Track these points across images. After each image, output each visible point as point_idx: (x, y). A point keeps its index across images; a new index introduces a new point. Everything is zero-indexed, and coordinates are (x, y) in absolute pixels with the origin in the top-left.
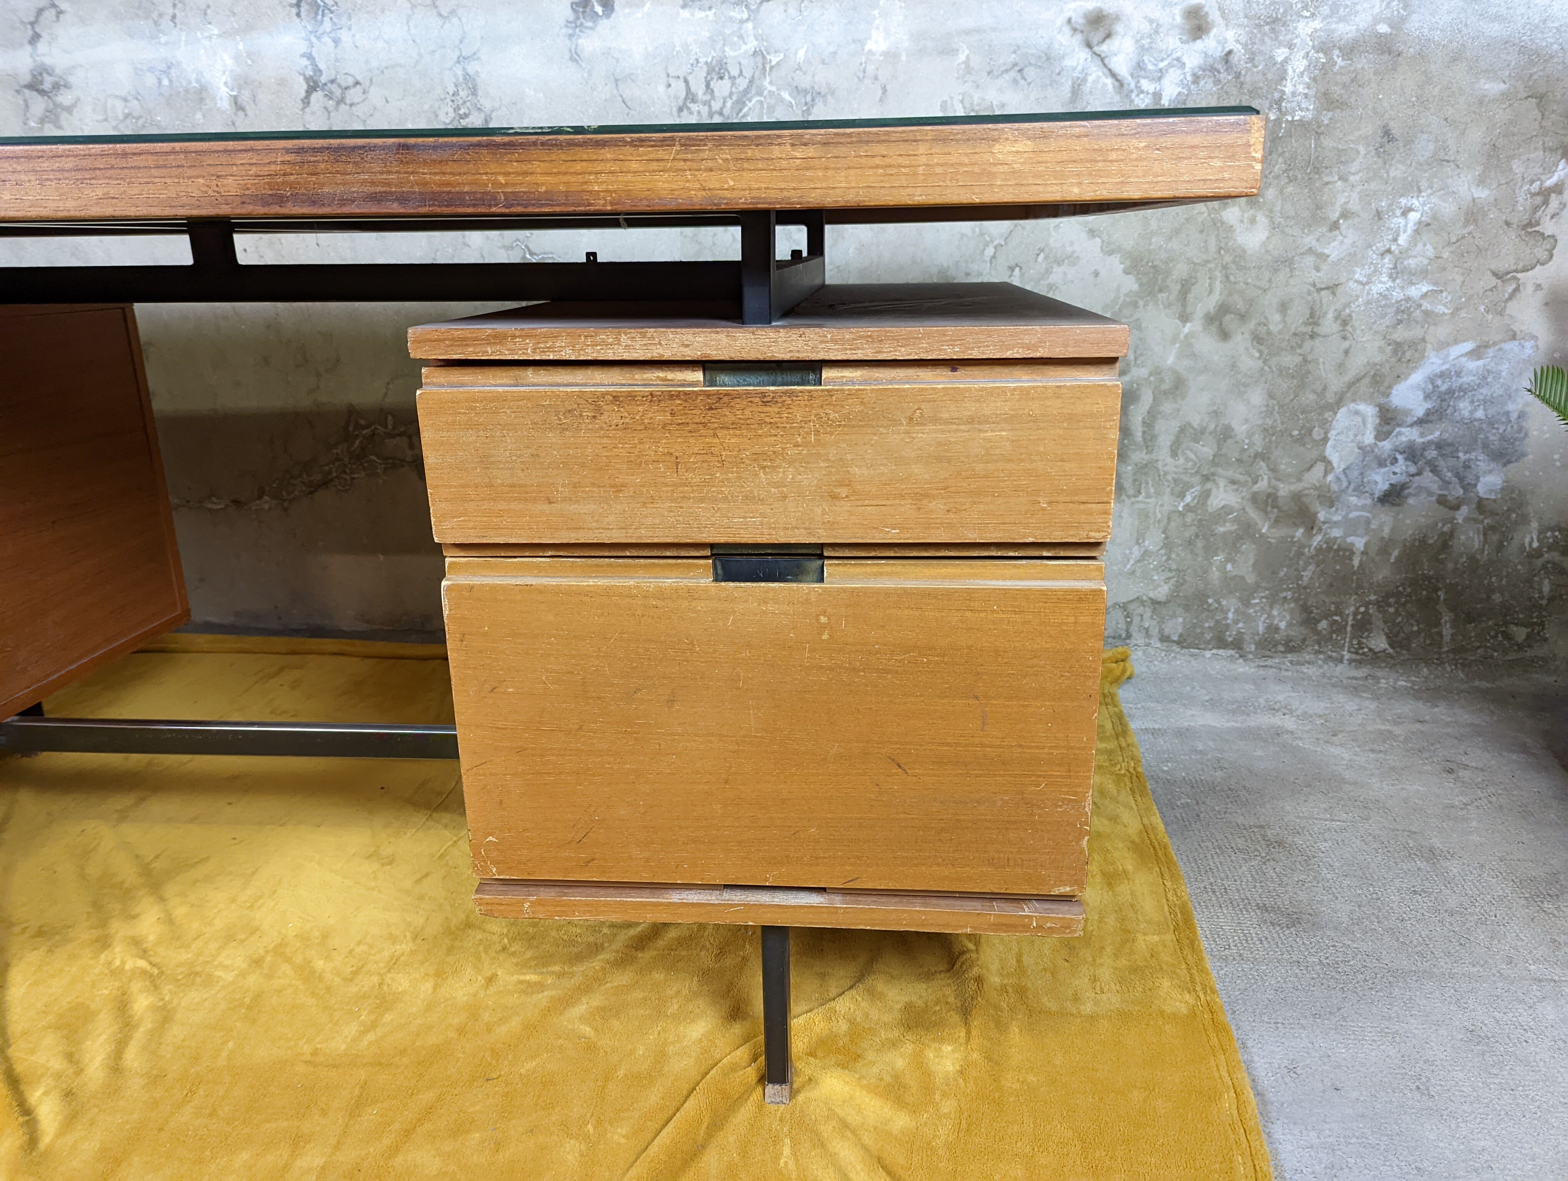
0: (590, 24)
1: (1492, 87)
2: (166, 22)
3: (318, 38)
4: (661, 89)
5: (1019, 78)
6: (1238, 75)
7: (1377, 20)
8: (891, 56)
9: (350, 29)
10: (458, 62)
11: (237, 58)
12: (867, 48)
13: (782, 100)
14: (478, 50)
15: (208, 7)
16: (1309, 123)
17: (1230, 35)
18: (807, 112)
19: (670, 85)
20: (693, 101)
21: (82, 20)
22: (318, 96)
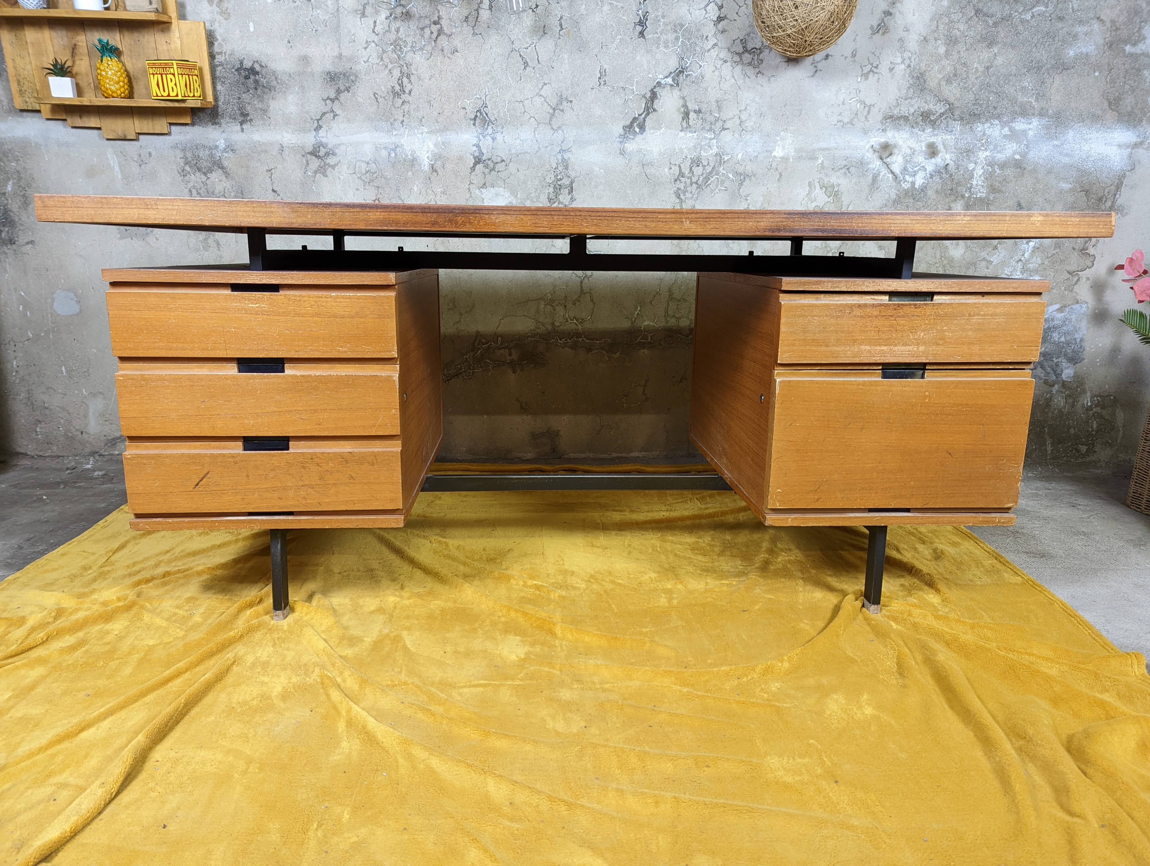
0: (632, 137)
1: (1066, 186)
2: (397, 124)
3: (484, 137)
4: (666, 170)
5: (847, 172)
6: (951, 175)
7: (1015, 153)
8: (785, 159)
9: (502, 133)
10: (560, 152)
11: (435, 145)
12: (773, 155)
13: (729, 178)
14: (571, 147)
15: (423, 117)
16: (984, 199)
17: (948, 156)
18: (741, 184)
19: (671, 168)
20: (682, 177)
21: (348, 120)
22: (480, 167)
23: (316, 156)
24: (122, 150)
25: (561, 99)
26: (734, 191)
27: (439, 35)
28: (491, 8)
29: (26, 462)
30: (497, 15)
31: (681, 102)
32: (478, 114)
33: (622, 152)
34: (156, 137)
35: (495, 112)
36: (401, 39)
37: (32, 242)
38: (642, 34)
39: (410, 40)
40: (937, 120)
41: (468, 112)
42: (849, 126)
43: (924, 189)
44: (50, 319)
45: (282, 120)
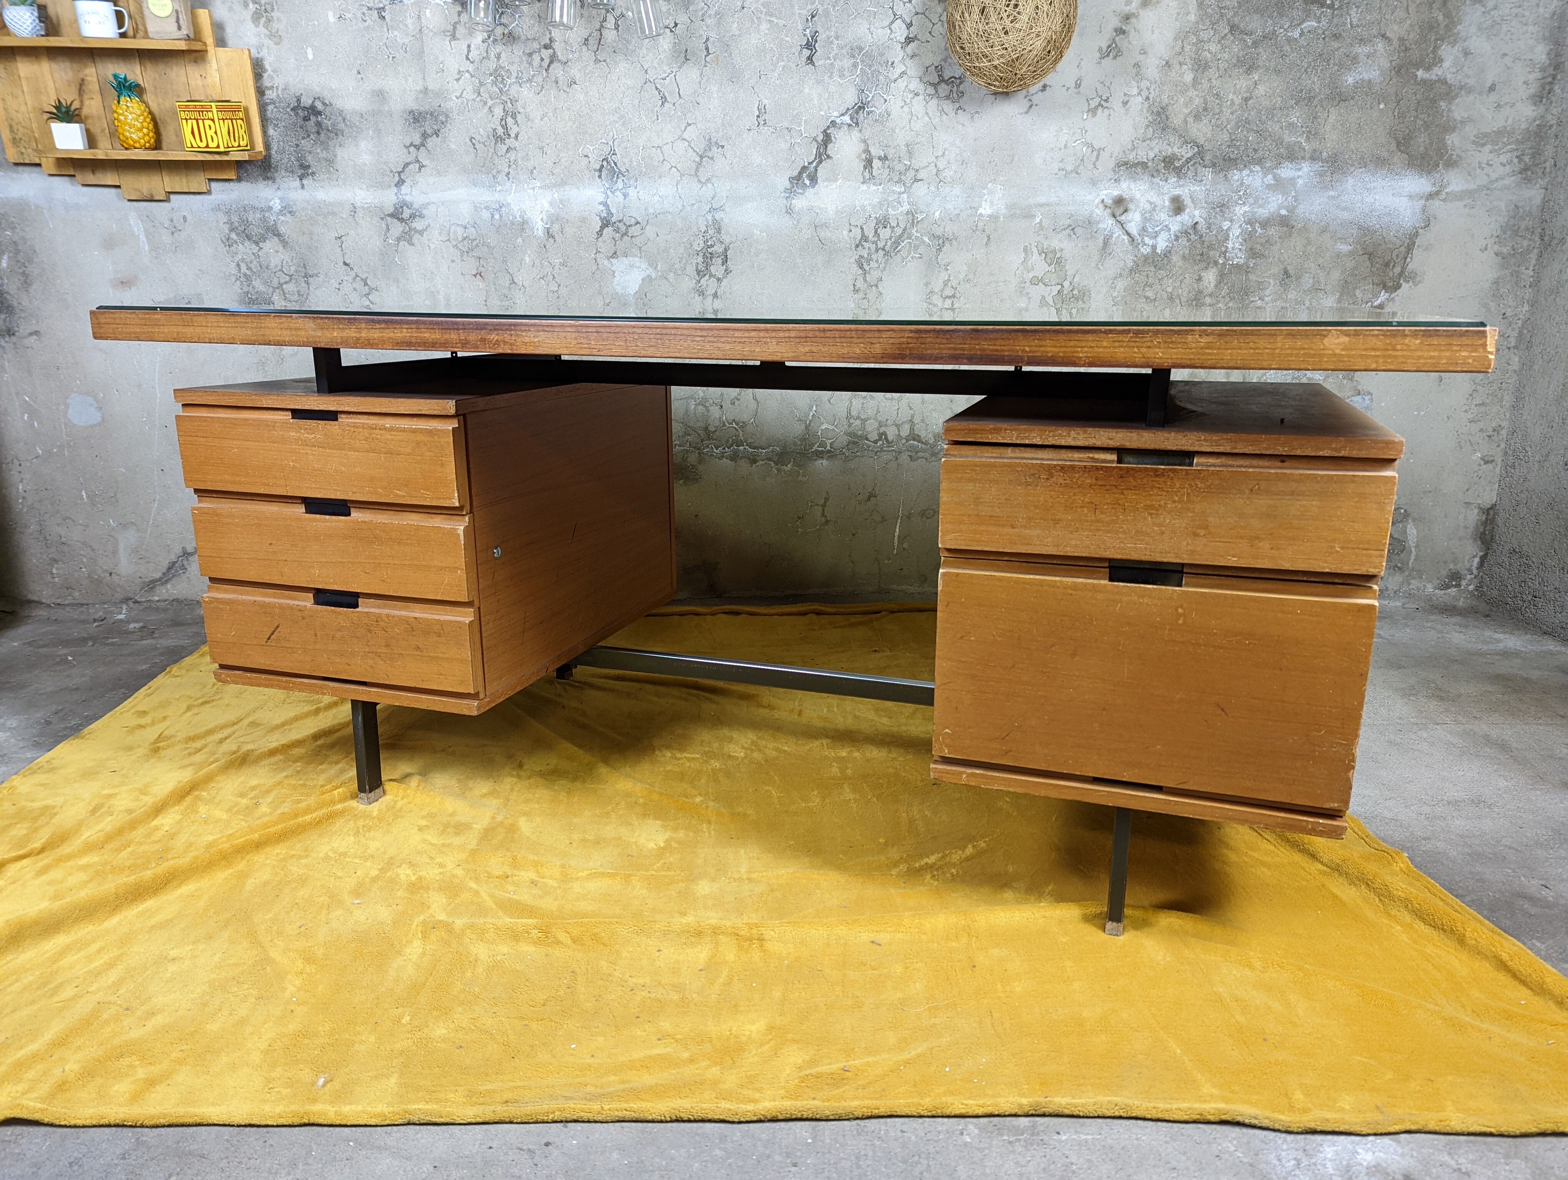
0: (800, 191)
1: (1344, 248)
2: (502, 177)
3: (613, 193)
4: (845, 233)
5: (1072, 233)
6: (1201, 236)
7: (1280, 207)
8: (994, 218)
9: (636, 188)
10: (709, 212)
11: (551, 203)
12: (978, 213)
13: (924, 242)
14: (724, 205)
15: (535, 168)
16: (1242, 266)
17: (1197, 213)
18: (940, 250)
19: (851, 231)
20: (866, 241)
21: (439, 173)
22: (608, 231)
23: (398, 219)
24: (148, 214)
25: (710, 144)
26: (931, 259)
27: (551, 62)
28: (617, 27)
29: (41, 612)
30: (625, 36)
31: (862, 146)
32: (605, 163)
34: (191, 197)
35: (626, 161)
36: (503, 68)
37: (36, 333)
38: (810, 59)
39: (514, 69)
40: (1183, 166)
41: (592, 161)
42: (1074, 175)
43: (1167, 254)
44: (64, 430)
45: (353, 172)
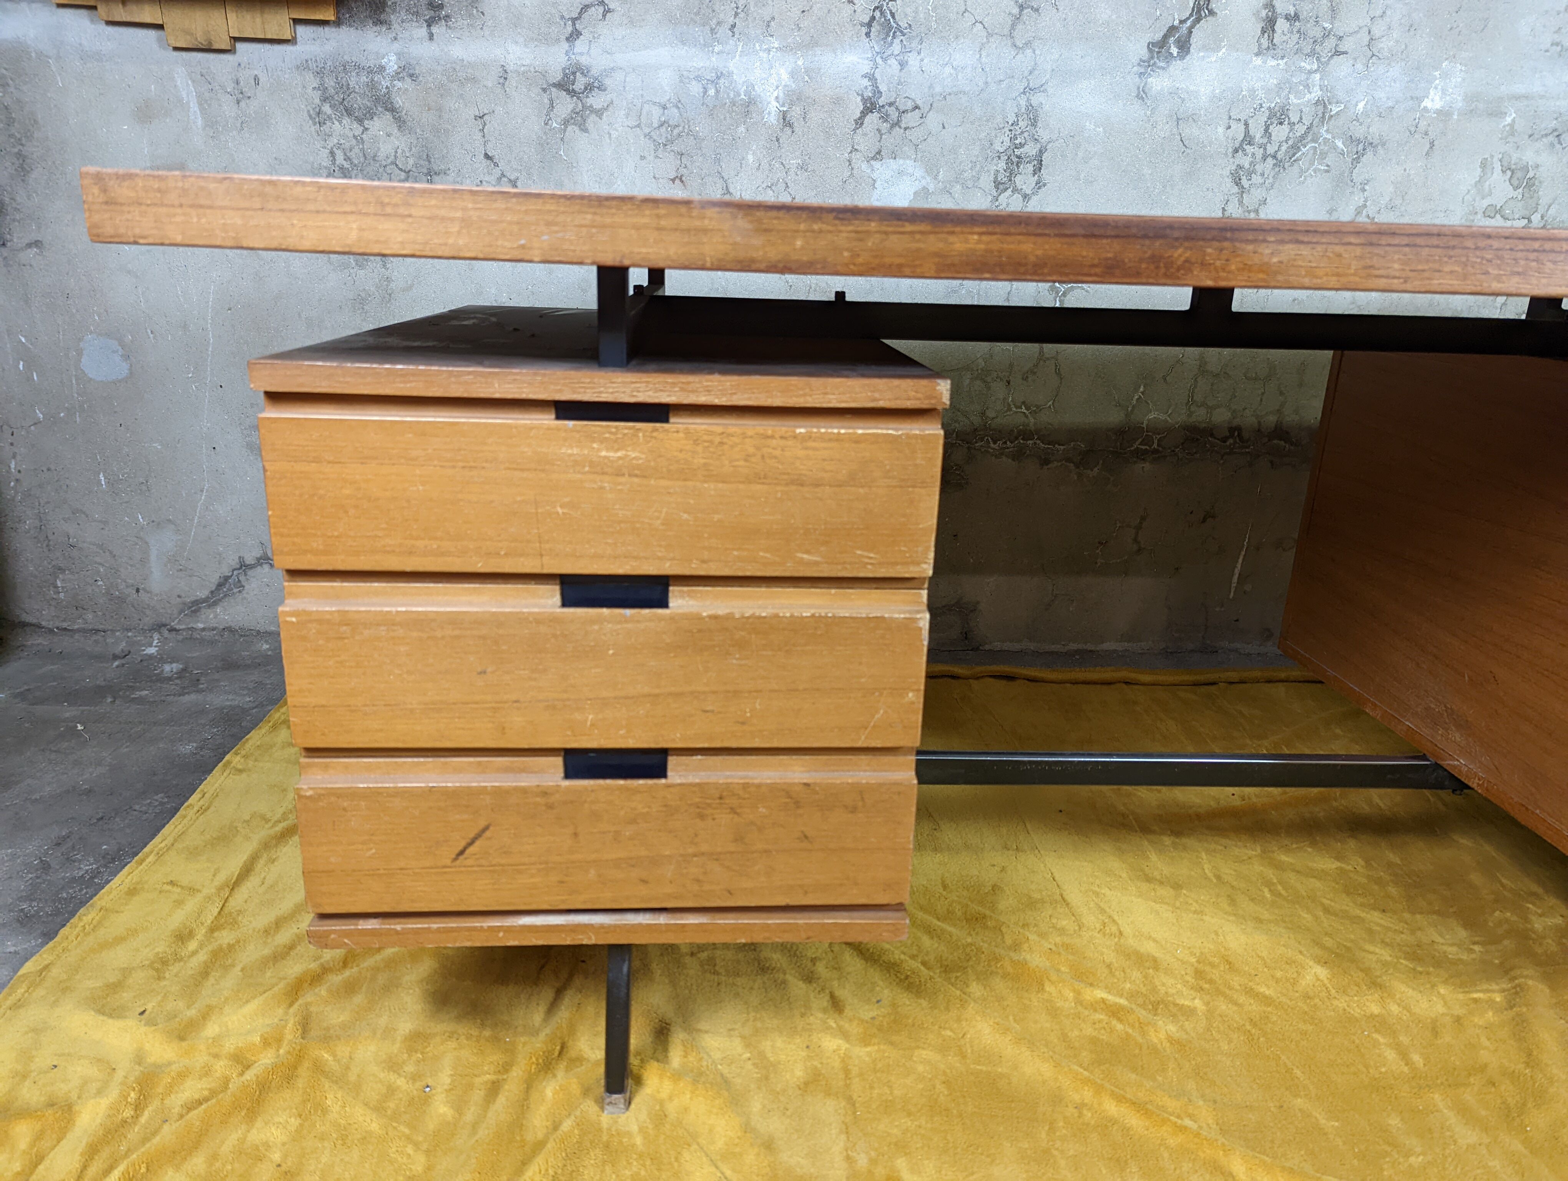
0: (1162, 64)
2: (723, 31)
3: (885, 60)
4: (1221, 130)
5: (1556, 142)
8: (1444, 114)
9: (919, 53)
10: (1024, 93)
11: (793, 74)
12: (1423, 105)
13: (1335, 148)
14: (1046, 82)
15: (773, 18)
18: (1357, 160)
19: (1229, 127)
20: (1250, 144)
21: (631, 22)
22: (872, 119)
23: (568, 91)
24: (204, 71)
26: (1342, 174)
29: (40, 641)
32: (877, 13)
33: (1142, 95)
34: (267, 46)
35: (908, 10)
37: (37, 244)
41: (859, 11)
44: (75, 386)
45: (507, 18)
